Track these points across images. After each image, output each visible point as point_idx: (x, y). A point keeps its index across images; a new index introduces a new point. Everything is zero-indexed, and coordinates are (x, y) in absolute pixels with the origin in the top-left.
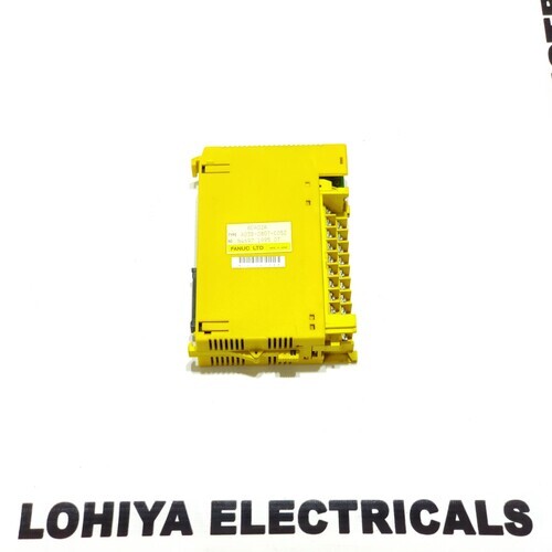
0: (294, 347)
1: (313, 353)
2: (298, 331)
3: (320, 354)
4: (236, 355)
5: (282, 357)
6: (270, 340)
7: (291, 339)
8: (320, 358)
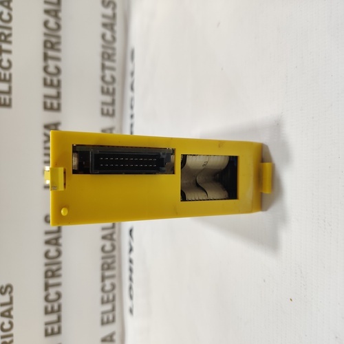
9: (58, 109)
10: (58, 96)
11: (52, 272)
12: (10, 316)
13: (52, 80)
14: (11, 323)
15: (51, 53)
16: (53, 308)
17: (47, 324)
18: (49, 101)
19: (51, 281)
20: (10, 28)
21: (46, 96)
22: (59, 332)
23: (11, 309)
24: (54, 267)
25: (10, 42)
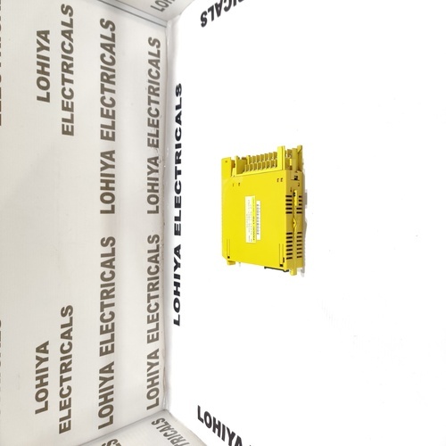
0: (291, 194)
1: (296, 179)
2: (282, 191)
3: (296, 174)
4: (296, 239)
5: (296, 203)
6: (287, 213)
7: (287, 196)
8: (298, 174)
9: (113, 139)
10: (113, 127)
11: (107, 293)
12: (70, 338)
13: (109, 111)
14: (70, 344)
15: (107, 86)
16: (108, 327)
17: (102, 343)
18: (105, 130)
19: (106, 302)
20: (71, 59)
21: (102, 126)
22: (112, 351)
23: (71, 330)
24: (109, 288)
25: (71, 72)
